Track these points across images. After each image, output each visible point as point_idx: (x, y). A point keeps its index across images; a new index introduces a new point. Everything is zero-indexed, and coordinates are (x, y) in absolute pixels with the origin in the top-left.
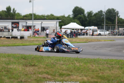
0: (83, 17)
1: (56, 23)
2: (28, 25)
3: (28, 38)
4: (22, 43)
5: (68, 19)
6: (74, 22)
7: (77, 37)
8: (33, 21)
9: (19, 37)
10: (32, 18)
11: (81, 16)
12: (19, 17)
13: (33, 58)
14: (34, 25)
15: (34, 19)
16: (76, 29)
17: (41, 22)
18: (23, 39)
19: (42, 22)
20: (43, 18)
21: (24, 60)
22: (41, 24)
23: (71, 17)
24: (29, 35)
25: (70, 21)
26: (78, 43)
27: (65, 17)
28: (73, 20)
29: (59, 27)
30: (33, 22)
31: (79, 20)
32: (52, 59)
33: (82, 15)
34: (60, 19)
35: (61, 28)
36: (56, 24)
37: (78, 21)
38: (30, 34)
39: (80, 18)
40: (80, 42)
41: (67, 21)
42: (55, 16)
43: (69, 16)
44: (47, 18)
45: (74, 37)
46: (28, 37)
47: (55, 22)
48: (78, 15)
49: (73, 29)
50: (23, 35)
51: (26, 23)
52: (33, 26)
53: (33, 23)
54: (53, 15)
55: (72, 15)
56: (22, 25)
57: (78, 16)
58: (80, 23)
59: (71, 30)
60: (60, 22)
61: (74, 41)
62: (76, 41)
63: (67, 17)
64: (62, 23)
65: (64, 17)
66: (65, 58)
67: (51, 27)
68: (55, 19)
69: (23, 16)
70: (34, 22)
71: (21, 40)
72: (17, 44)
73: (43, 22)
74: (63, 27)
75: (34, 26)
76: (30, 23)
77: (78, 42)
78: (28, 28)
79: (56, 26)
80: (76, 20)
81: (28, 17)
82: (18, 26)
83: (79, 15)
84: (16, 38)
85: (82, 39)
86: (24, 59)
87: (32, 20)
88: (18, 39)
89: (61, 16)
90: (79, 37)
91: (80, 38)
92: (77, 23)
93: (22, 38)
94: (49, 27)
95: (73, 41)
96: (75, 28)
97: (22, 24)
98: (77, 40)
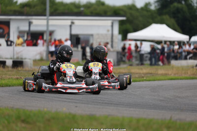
0: (185, 9)
1: (112, 23)
2: (33, 28)
3: (34, 65)
4: (17, 79)
5: (145, 13)
6: (161, 22)
7: (169, 63)
8: (48, 20)
9: (9, 63)
10: (45, 10)
11: (179, 5)
12: (9, 8)
13: (49, 120)
14: (51, 29)
15: (52, 14)
16: (165, 42)
17: (69, 23)
18: (20, 69)
19: (73, 23)
20: (76, 10)
21: (23, 125)
22: (71, 26)
23: (153, 8)
24: (38, 57)
25: (151, 21)
26: (171, 79)
27: (137, 9)
28: (159, 18)
29: (120, 37)
30: (48, 22)
31: (174, 17)
32: (102, 124)
33: (183, 2)
34: (122, 13)
35: (125, 38)
36: (110, 28)
37: (173, 21)
38: (41, 54)
39: (178, 10)
40: (176, 76)
41: (141, 19)
42: (108, 7)
43: (147, 5)
44: (88, 11)
45: (160, 63)
46: (35, 61)
47: (109, 23)
48: (172, 3)
49: (159, 42)
50: (19, 55)
51: (30, 23)
52: (48, 33)
53: (48, 25)
54: (103, 4)
55: (156, 4)
56: (18, 28)
57: (172, 6)
58: (179, 25)
59: (152, 43)
60: (121, 23)
61: (162, 75)
62: (166, 74)
63: (142, 9)
64: (128, 26)
65: (132, 7)
66: (138, 120)
67: (98, 34)
68: (109, 13)
69: (21, 4)
70: (51, 22)
71: (15, 70)
72: (3, 82)
73: (75, 21)
74: (131, 36)
75: (51, 33)
76: (39, 24)
77: (172, 76)
78: (34, 38)
79: (110, 32)
80: (166, 17)
81: (35, 6)
82: (6, 31)
83: (176, 4)
84: (3, 63)
85: (183, 68)
86: (23, 121)
87: (45, 15)
88: (8, 67)
89: (125, 6)
90: (173, 62)
91: (178, 68)
92: (169, 26)
93: (17, 64)
94: (92, 35)
95: (157, 74)
96: (163, 39)
97: (18, 26)
98: (170, 72)
